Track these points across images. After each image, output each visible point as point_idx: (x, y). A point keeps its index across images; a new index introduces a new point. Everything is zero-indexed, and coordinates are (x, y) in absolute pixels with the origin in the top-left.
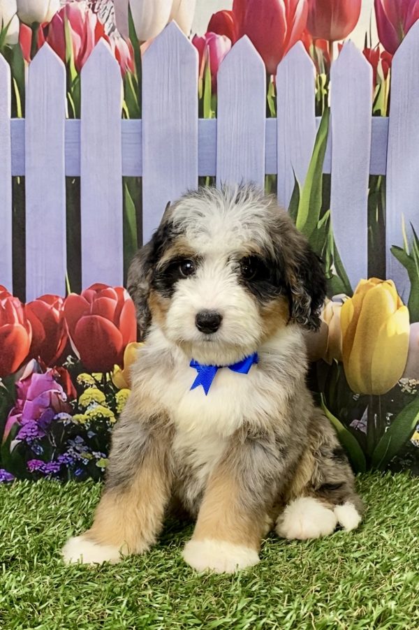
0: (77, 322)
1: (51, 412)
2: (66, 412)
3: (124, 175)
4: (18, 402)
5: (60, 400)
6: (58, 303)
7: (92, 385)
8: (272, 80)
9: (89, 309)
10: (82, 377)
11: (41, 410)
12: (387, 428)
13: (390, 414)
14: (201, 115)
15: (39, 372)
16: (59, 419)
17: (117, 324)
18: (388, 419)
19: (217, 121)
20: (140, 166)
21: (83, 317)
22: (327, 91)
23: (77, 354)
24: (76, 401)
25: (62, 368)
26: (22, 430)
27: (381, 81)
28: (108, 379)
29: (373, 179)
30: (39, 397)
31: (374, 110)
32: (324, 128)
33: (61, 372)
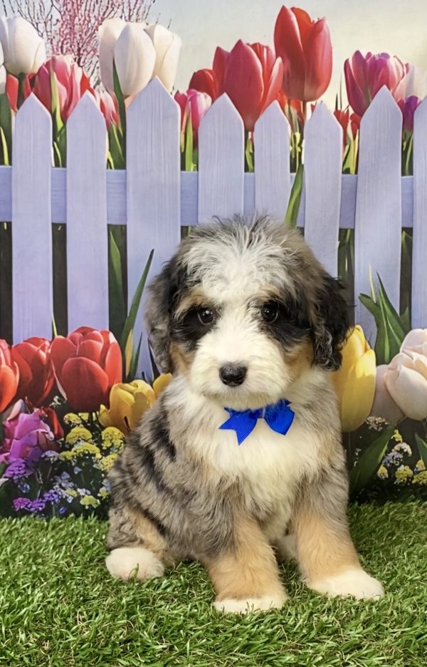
0: (63, 363)
1: (39, 451)
2: (53, 450)
3: (110, 223)
4: (5, 441)
5: (47, 440)
6: (45, 345)
7: (79, 425)
8: (250, 137)
9: (75, 351)
10: (69, 417)
11: (28, 449)
12: (355, 463)
13: (359, 450)
14: (183, 168)
15: (26, 412)
16: (46, 456)
17: (103, 364)
18: (357, 454)
19: (198, 174)
20: (124, 214)
21: (70, 360)
22: (301, 149)
23: (64, 395)
24: (63, 439)
25: (49, 409)
26: (10, 468)
27: (350, 142)
28: (94, 419)
29: (343, 232)
30: (27, 437)
31: (345, 168)
32: (298, 184)
33: (48, 412)
